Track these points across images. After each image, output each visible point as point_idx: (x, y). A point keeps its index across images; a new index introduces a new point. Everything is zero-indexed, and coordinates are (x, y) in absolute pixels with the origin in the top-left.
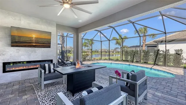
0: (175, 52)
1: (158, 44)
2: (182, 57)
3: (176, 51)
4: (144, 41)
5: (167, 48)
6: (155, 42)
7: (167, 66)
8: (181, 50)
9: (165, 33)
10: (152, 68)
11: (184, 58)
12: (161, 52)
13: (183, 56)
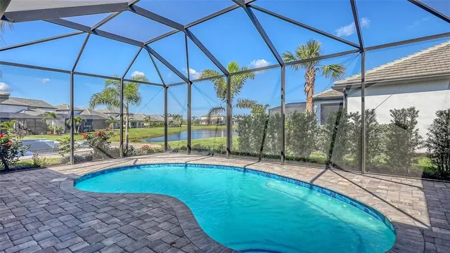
0: (393, 119)
1: (346, 95)
2: (416, 135)
3: (395, 113)
4: (308, 88)
5: (368, 107)
6: (337, 88)
7: (367, 170)
8: (413, 112)
9: (361, 50)
10: (314, 183)
11: (420, 140)
12: (351, 120)
13: (419, 134)
